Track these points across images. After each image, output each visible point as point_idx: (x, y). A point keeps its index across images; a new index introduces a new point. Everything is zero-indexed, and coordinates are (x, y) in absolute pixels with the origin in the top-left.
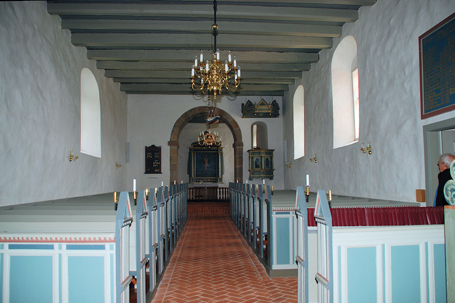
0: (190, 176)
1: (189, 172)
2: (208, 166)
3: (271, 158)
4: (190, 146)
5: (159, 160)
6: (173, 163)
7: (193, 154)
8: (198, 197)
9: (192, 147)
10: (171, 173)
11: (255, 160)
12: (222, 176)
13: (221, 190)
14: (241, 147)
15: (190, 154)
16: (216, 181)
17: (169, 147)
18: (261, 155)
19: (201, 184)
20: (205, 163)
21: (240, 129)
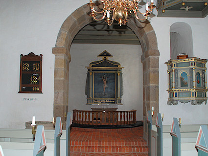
0: (88, 97)
1: (87, 93)
2: (107, 86)
3: (204, 72)
4: (88, 65)
5: (39, 74)
6: (58, 79)
7: (91, 74)
8: (95, 119)
9: (90, 67)
10: (55, 93)
11: (180, 74)
12: (121, 98)
13: (123, 114)
14: (156, 57)
15: (88, 74)
16: (114, 102)
17: (54, 55)
18: (191, 67)
19: (99, 106)
20: (104, 83)
21: (154, 31)
